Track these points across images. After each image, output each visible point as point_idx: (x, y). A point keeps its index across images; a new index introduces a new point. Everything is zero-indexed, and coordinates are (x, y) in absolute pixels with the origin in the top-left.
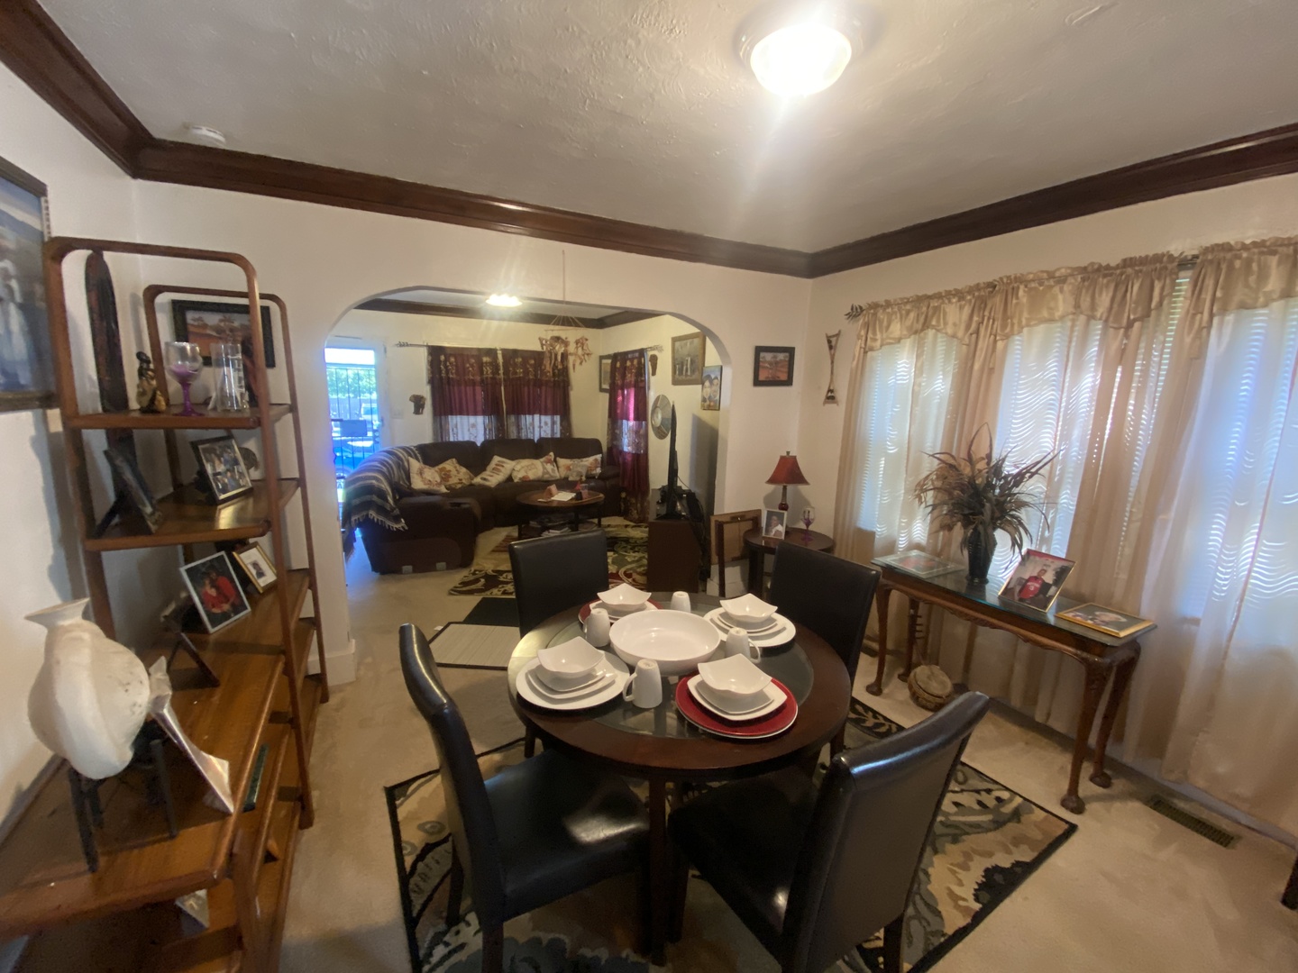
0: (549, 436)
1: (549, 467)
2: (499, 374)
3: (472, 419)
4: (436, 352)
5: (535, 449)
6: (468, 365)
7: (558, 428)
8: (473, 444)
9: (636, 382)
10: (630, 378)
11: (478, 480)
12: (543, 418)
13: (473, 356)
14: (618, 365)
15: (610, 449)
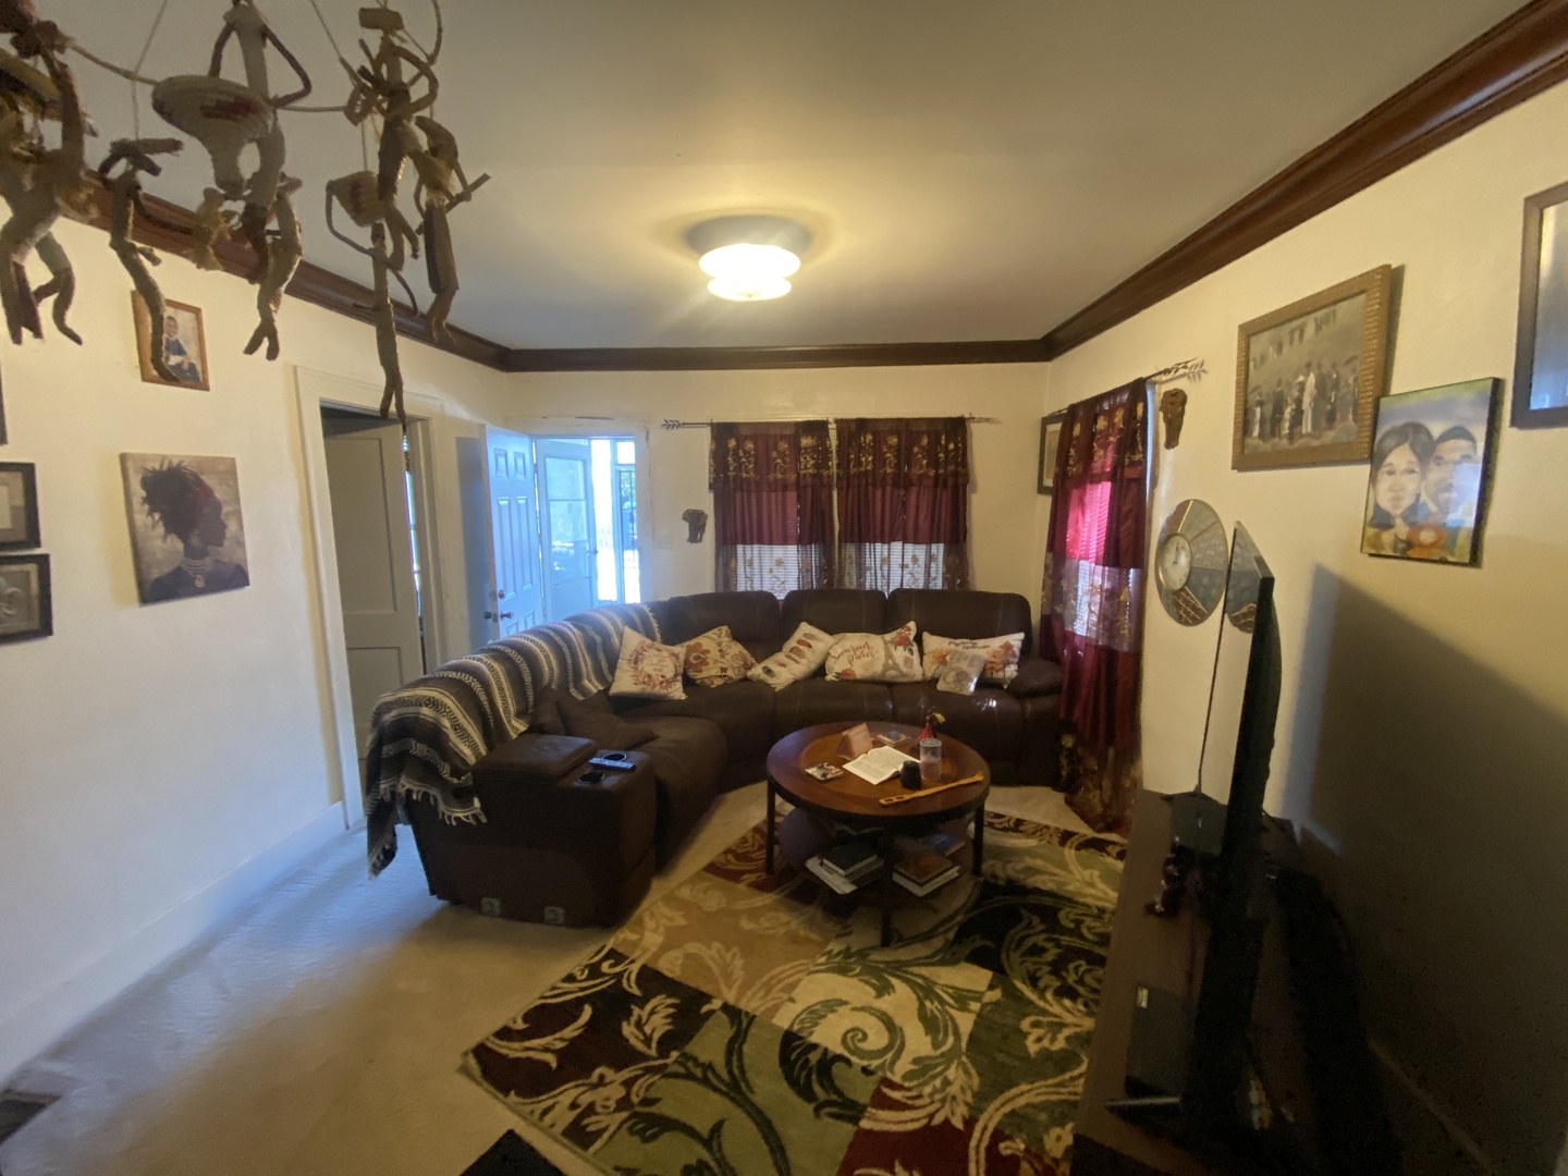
0: (921, 585)
1: (900, 654)
2: (828, 468)
3: (778, 551)
4: (723, 432)
5: (883, 612)
6: (774, 454)
7: (938, 569)
8: (770, 597)
9: (1118, 466)
10: (1104, 459)
11: (757, 671)
12: (909, 547)
13: (783, 437)
14: (1077, 430)
15: (1047, 620)
